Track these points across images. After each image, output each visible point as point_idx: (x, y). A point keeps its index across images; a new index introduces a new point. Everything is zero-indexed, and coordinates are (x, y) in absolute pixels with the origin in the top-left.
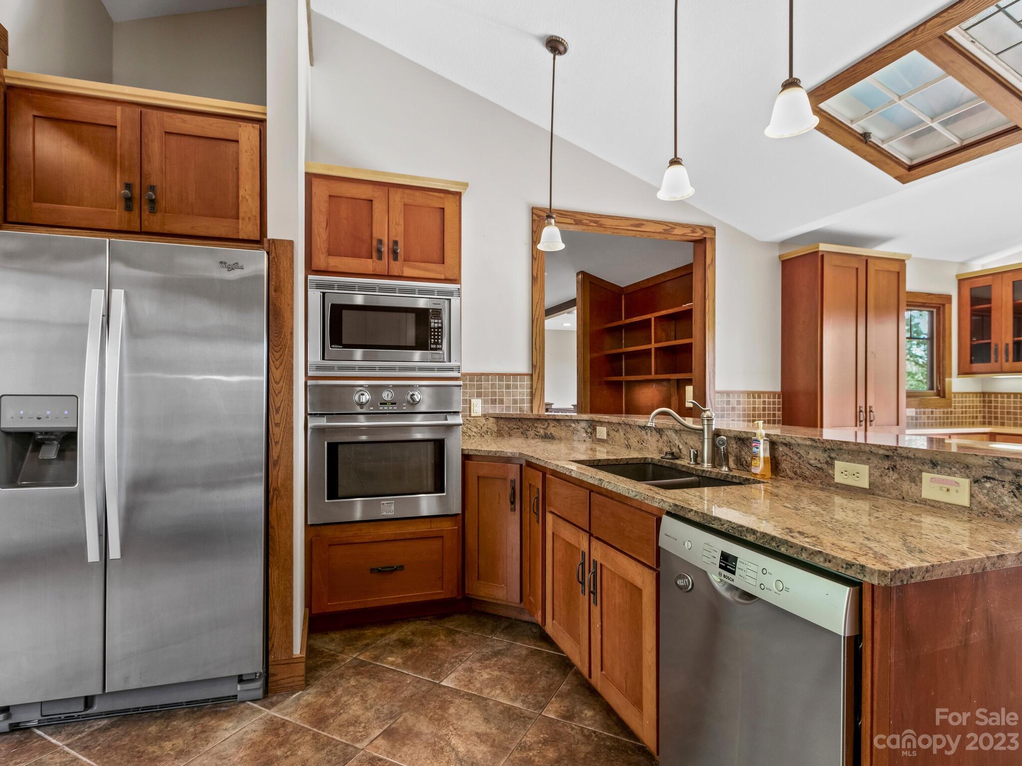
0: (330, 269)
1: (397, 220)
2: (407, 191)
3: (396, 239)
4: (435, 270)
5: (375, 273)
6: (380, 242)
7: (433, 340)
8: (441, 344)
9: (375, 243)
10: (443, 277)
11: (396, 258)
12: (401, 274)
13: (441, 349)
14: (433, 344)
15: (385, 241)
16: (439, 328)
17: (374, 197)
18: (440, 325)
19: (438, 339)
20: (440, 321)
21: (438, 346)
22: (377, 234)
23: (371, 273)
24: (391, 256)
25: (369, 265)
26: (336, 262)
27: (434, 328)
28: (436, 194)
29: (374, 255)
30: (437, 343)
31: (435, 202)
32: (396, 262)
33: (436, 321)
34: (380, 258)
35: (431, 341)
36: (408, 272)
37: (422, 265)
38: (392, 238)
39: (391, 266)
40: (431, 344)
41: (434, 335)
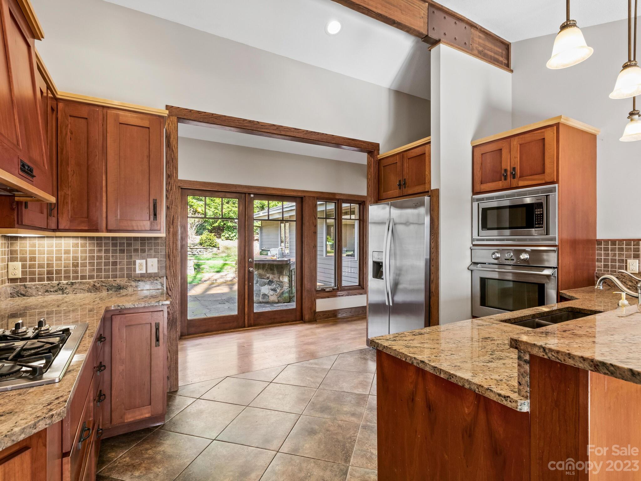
0: (482, 191)
1: (515, 155)
2: (521, 136)
3: (515, 166)
4: (538, 179)
5: (503, 188)
6: (506, 171)
7: (537, 222)
8: (543, 224)
9: (503, 172)
10: (543, 182)
11: (514, 178)
12: (517, 186)
13: (542, 227)
14: (537, 224)
15: (509, 169)
16: (540, 214)
17: (502, 147)
18: (541, 212)
19: (540, 221)
20: (541, 210)
21: (540, 226)
22: (504, 167)
23: (501, 188)
24: (512, 176)
25: (500, 184)
26: (485, 187)
27: (538, 214)
28: (539, 131)
29: (503, 178)
30: (540, 224)
31: (537, 136)
32: (515, 179)
33: (539, 210)
34: (505, 179)
35: (535, 223)
36: (521, 183)
37: (530, 177)
38: (512, 166)
39: (512, 182)
40: (536, 224)
41: (538, 219)
